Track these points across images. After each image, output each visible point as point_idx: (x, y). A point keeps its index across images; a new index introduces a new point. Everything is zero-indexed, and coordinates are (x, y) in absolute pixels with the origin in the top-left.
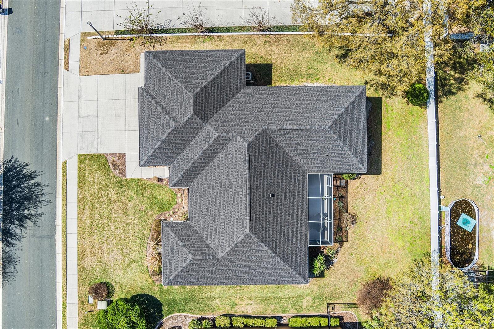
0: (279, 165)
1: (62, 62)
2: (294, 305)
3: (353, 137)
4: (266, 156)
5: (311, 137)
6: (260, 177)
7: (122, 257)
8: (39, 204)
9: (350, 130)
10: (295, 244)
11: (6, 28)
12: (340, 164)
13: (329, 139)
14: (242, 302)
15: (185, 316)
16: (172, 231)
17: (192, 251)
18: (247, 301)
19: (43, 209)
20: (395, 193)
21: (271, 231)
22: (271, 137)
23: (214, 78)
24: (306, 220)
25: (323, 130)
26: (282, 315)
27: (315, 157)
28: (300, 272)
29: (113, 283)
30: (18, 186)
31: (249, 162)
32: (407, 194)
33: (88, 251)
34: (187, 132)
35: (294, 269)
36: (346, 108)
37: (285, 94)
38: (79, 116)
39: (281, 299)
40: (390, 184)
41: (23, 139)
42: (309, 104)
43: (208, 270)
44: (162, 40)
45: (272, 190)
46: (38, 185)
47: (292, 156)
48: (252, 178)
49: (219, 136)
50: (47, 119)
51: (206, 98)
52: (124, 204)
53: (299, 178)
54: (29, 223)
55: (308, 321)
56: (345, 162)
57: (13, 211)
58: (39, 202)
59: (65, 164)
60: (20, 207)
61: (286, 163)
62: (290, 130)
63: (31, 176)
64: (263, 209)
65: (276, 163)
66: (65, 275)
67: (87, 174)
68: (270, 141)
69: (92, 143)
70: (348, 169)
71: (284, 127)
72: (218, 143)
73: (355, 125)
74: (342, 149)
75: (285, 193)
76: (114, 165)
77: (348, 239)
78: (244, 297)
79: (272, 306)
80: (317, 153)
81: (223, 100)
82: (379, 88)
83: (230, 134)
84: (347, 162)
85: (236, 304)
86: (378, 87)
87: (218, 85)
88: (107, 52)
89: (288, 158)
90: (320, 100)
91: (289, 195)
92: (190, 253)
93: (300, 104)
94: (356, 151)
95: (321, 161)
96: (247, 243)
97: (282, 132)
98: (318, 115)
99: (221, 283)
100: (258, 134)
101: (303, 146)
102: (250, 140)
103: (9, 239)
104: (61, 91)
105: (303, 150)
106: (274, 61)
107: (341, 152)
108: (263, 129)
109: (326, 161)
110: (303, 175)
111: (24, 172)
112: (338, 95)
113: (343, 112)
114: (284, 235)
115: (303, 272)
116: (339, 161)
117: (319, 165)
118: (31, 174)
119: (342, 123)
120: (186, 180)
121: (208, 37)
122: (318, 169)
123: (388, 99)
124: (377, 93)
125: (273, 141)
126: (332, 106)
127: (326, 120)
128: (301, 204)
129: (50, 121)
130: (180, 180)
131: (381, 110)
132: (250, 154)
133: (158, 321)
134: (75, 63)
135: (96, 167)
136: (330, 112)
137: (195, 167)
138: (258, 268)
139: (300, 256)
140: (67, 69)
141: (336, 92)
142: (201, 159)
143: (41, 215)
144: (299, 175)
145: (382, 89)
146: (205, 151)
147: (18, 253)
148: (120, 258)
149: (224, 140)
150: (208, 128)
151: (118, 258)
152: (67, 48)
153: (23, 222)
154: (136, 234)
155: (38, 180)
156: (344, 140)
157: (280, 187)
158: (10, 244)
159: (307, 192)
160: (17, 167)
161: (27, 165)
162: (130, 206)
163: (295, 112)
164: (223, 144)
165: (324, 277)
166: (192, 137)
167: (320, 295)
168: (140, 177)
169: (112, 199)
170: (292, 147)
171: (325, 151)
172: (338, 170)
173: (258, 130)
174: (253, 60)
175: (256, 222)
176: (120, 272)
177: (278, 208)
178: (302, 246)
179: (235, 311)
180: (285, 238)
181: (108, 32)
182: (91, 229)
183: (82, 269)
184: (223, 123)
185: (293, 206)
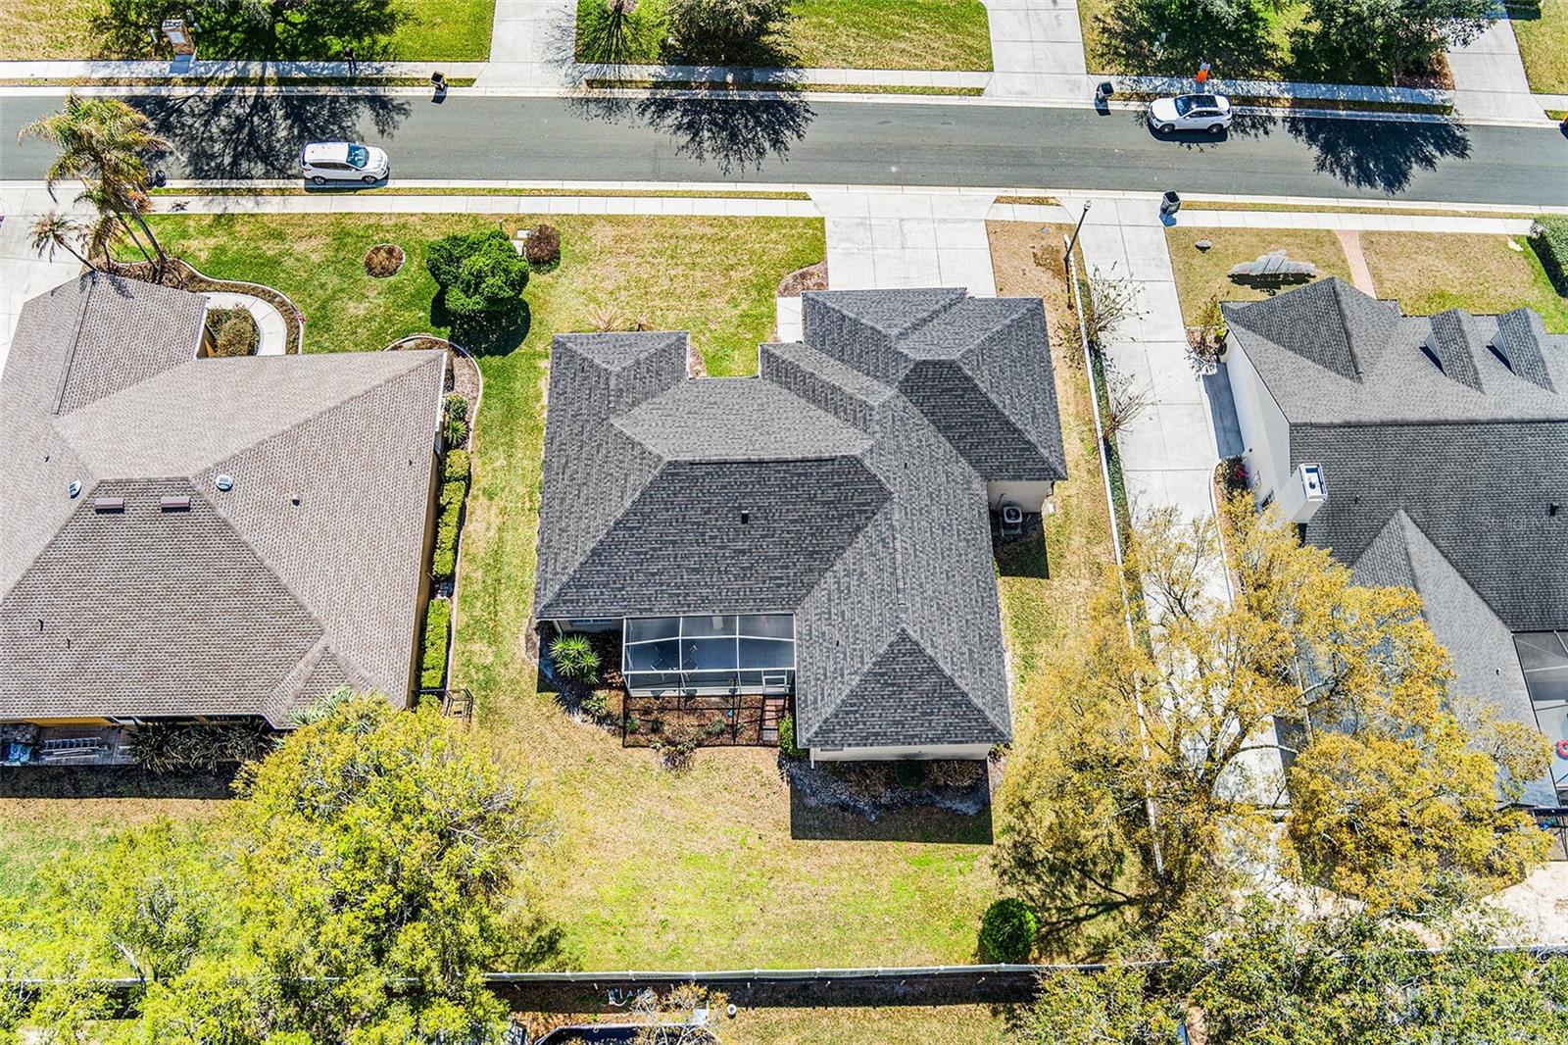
0: (813, 535)
1: (1012, 192)
2: (477, 622)
3: (884, 703)
4: (832, 502)
5: (879, 597)
6: (785, 485)
7: (610, 288)
8: (722, 155)
9: (901, 693)
10: (632, 579)
11: (1070, 106)
12: (819, 679)
13: (878, 635)
14: (494, 510)
15: (475, 398)
16: (668, 346)
17: (626, 373)
18: (496, 521)
19: (712, 162)
20: (743, 876)
21: (666, 515)
22: (875, 514)
23: (995, 407)
24: (685, 609)
25: (897, 617)
26: (455, 597)
27: (834, 617)
28: (566, 594)
29: (557, 271)
30: (758, 123)
31: (819, 460)
32: (741, 912)
33: (626, 231)
34: (877, 359)
35: (573, 579)
36: (952, 681)
37: (975, 557)
38: (902, 220)
39: (494, 596)
40: (768, 863)
41: (851, 131)
42: (956, 601)
43: (584, 406)
44: (1076, 361)
45: (756, 518)
46: (761, 152)
47: (835, 568)
48: (785, 468)
49: (872, 409)
50: (894, 169)
51: (951, 390)
52: (721, 293)
53: (783, 588)
54: (684, 138)
55: (439, 642)
56: (823, 689)
57: (709, 114)
58: (727, 155)
59: (806, 198)
60: (716, 124)
61: (817, 553)
62: (893, 548)
63: (776, 143)
64: (715, 494)
65: (818, 528)
66: (578, 194)
67: (784, 231)
68: (866, 511)
69: (848, 240)
70: (805, 701)
71: (898, 535)
72: (858, 409)
73: (914, 709)
74: (856, 673)
75: (750, 551)
76: (803, 276)
77: (629, 750)
78: (506, 517)
79: (479, 574)
80: (843, 620)
81: (951, 428)
82: (1017, 838)
83: (877, 428)
84: (822, 694)
85: (491, 499)
86: (1019, 834)
87: (982, 416)
88: (1039, 264)
89: (828, 559)
90: (968, 628)
91: (745, 560)
92: (624, 369)
93: (954, 582)
94: (851, 711)
95: (824, 633)
96: (641, 464)
97: (887, 533)
98: (932, 614)
99: (552, 439)
100: (880, 480)
101: (859, 586)
102: (867, 462)
103: (653, 108)
104: (953, 191)
105: (848, 588)
106: (1056, 583)
107: (846, 672)
108: (892, 493)
109: (825, 644)
110: (790, 599)
111: (786, 132)
112: (982, 670)
113: (942, 671)
114: (654, 549)
115: (565, 602)
116: (825, 675)
117: (814, 633)
118: (782, 142)
119: (916, 669)
120: (777, 370)
121: (1096, 449)
122: (804, 631)
123: (991, 862)
124: (1004, 832)
125: (867, 518)
126: (954, 649)
127: (922, 629)
128: (724, 594)
129: (891, 173)
130: (777, 358)
131: (960, 842)
132: (836, 463)
133: (470, 349)
134: (1007, 213)
135: (799, 245)
136: (940, 641)
137: (804, 381)
138: (582, 501)
139: (602, 593)
140: (997, 201)
141: (990, 669)
142: (822, 387)
143: (700, 157)
144: (790, 588)
145: (1015, 846)
146: (840, 389)
147: (627, 122)
148: (609, 285)
149: (865, 418)
150: (889, 392)
151: (608, 282)
152: (1041, 201)
153: (687, 129)
154: (659, 313)
155: (771, 153)
156: (875, 674)
157: (763, 537)
158: (644, 110)
159: (751, 610)
160: (795, 122)
161: (799, 136)
162: (719, 303)
163: (935, 568)
164: (855, 419)
165: (538, 691)
166: (868, 369)
167: (496, 683)
168: (779, 320)
169: (732, 273)
170: (854, 564)
171: (847, 637)
172: (803, 680)
173: (888, 481)
174: (1054, 537)
175: (688, 477)
176: (579, 285)
177: (715, 532)
178: (625, 600)
179: (475, 498)
180: (646, 554)
181: (1082, 269)
182: (671, 237)
183: (587, 221)
184: (901, 420)
185: (720, 572)
